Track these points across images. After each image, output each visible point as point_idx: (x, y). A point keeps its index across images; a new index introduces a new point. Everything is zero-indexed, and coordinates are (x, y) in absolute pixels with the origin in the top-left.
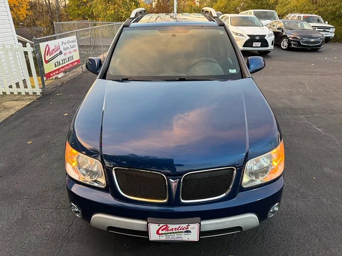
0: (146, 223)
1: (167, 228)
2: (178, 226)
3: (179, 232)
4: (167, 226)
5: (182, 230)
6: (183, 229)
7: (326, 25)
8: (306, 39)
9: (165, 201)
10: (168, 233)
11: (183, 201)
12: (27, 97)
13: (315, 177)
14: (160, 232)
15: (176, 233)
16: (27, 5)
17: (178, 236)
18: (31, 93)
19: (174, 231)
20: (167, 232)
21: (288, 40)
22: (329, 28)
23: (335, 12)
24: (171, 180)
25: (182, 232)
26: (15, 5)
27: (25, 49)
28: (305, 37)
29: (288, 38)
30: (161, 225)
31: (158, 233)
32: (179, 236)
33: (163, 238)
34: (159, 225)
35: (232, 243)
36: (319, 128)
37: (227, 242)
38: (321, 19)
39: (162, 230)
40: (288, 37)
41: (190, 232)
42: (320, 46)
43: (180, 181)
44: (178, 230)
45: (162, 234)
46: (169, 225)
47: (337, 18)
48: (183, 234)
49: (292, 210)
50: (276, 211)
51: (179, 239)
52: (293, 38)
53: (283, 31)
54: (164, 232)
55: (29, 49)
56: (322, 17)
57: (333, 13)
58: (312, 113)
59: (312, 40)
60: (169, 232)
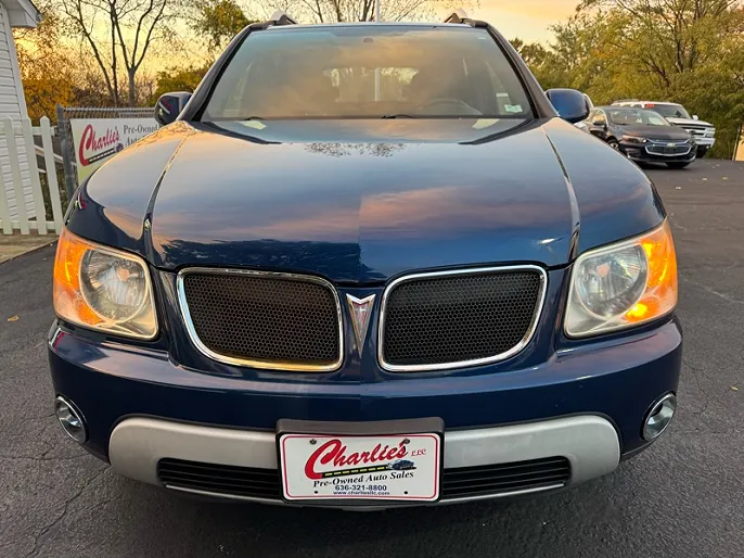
0: (271, 438)
1: (337, 455)
2: (374, 442)
3: (376, 469)
4: (339, 443)
5: (386, 461)
6: (389, 457)
7: (695, 120)
8: (655, 143)
9: (334, 366)
10: (342, 473)
11: (386, 366)
12: (34, 239)
13: (734, 386)
14: (318, 468)
15: (368, 470)
16: (69, 92)
17: (373, 483)
18: (43, 232)
19: (361, 464)
20: (338, 468)
21: (620, 145)
22: (702, 128)
23: (711, 98)
24: (351, 298)
25: (385, 468)
26: (45, 91)
27: (37, 131)
28: (655, 139)
29: (617, 142)
30: (321, 441)
31: (309, 471)
32: (378, 483)
33: (327, 491)
34: (313, 442)
35: (536, 540)
36: (721, 292)
37: (521, 538)
38: (685, 112)
39: (324, 461)
40: (619, 139)
41: (408, 466)
42: (688, 157)
43: (378, 301)
44: (373, 460)
45: (323, 475)
46: (344, 441)
47: (715, 114)
48: (388, 473)
49: (692, 459)
50: (668, 419)
51: (377, 495)
52: (630, 140)
53: (606, 129)
54: (330, 467)
55: (46, 129)
56: (685, 107)
57: (707, 102)
58: (698, 266)
59: (671, 145)
60: (346, 467)
